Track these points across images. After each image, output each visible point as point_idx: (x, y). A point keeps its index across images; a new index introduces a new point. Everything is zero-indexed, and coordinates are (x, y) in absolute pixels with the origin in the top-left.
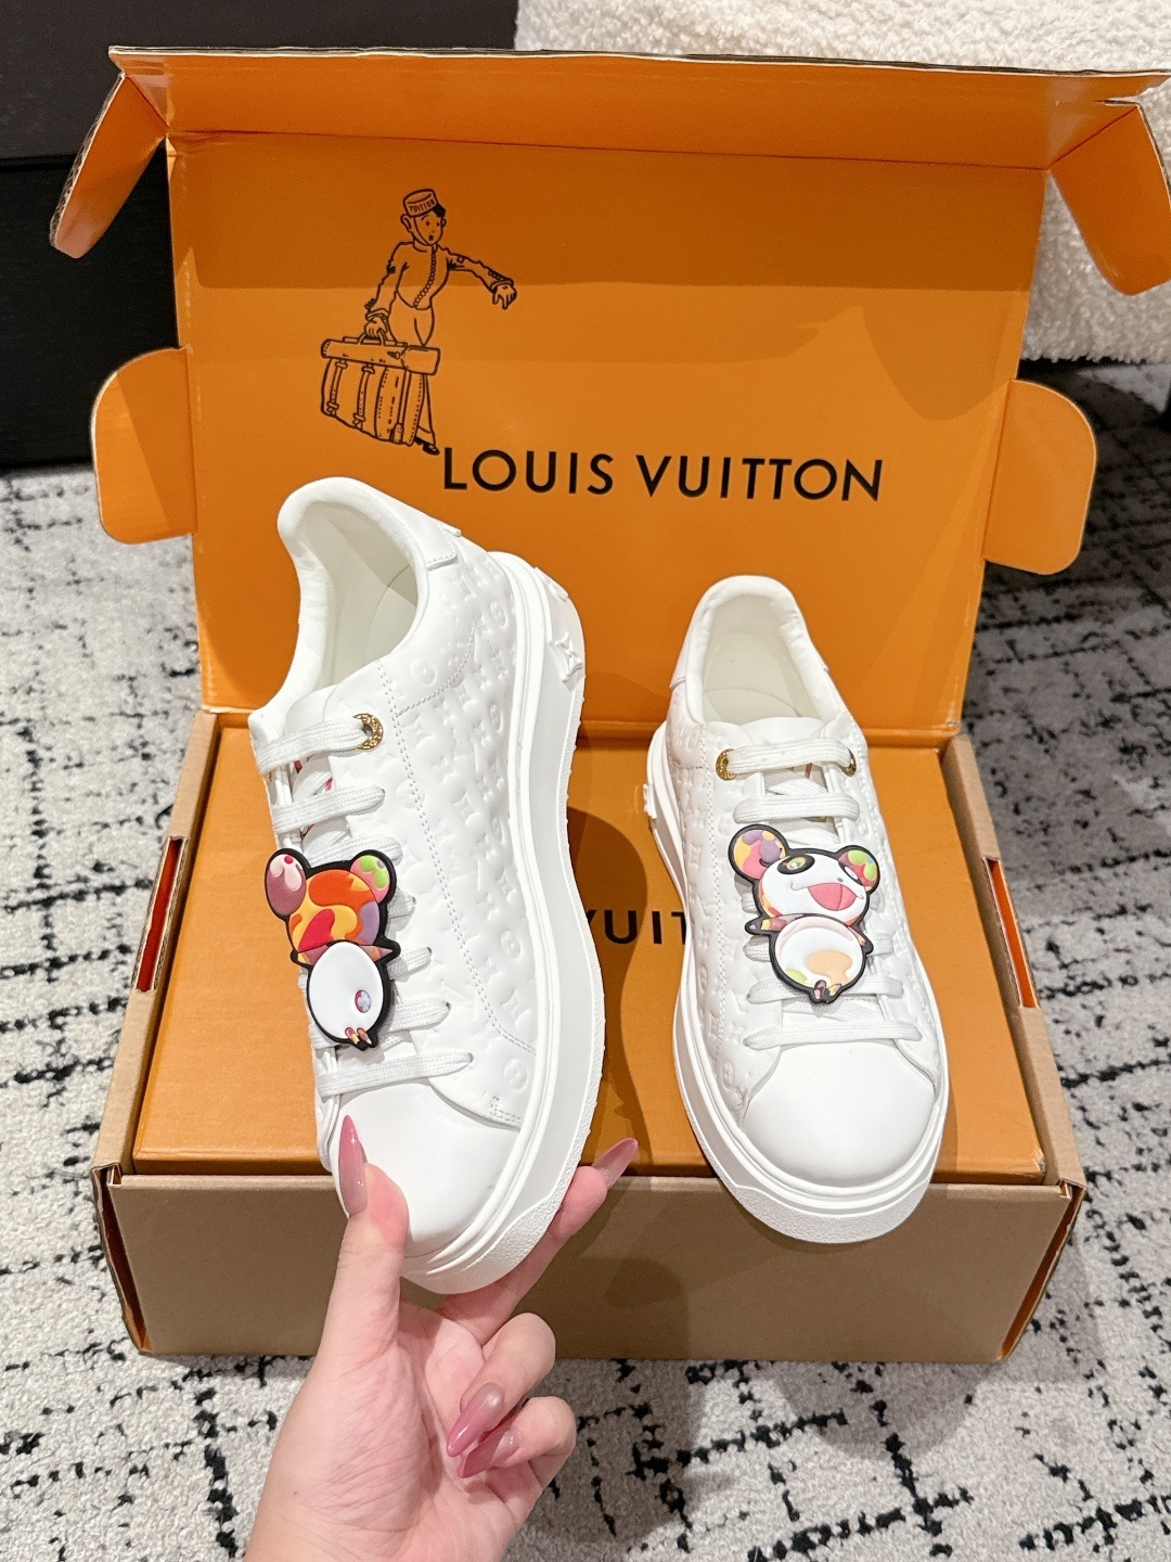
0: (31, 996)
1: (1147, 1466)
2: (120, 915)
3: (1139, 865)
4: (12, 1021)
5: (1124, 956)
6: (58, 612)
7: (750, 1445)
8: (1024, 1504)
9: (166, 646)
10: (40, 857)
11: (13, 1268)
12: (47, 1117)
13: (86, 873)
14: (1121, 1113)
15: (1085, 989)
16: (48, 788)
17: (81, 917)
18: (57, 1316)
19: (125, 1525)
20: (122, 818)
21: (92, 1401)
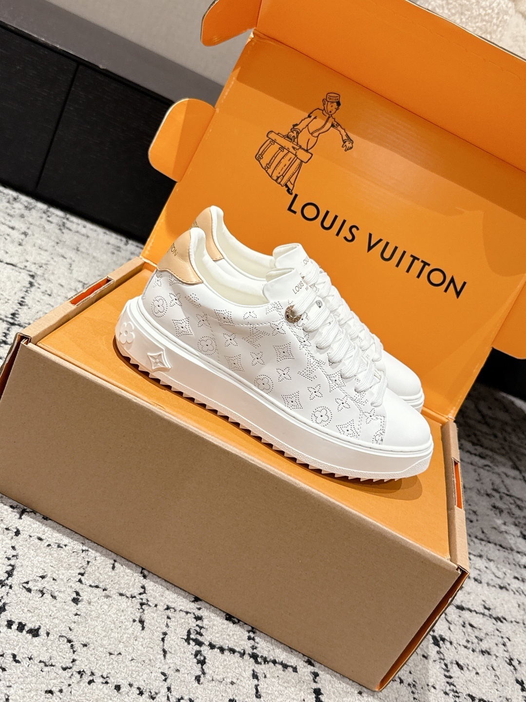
3: (491, 545)
5: (478, 572)
6: (65, 253)
7: (246, 657)
10: (17, 310)
14: (463, 624)
16: (33, 295)
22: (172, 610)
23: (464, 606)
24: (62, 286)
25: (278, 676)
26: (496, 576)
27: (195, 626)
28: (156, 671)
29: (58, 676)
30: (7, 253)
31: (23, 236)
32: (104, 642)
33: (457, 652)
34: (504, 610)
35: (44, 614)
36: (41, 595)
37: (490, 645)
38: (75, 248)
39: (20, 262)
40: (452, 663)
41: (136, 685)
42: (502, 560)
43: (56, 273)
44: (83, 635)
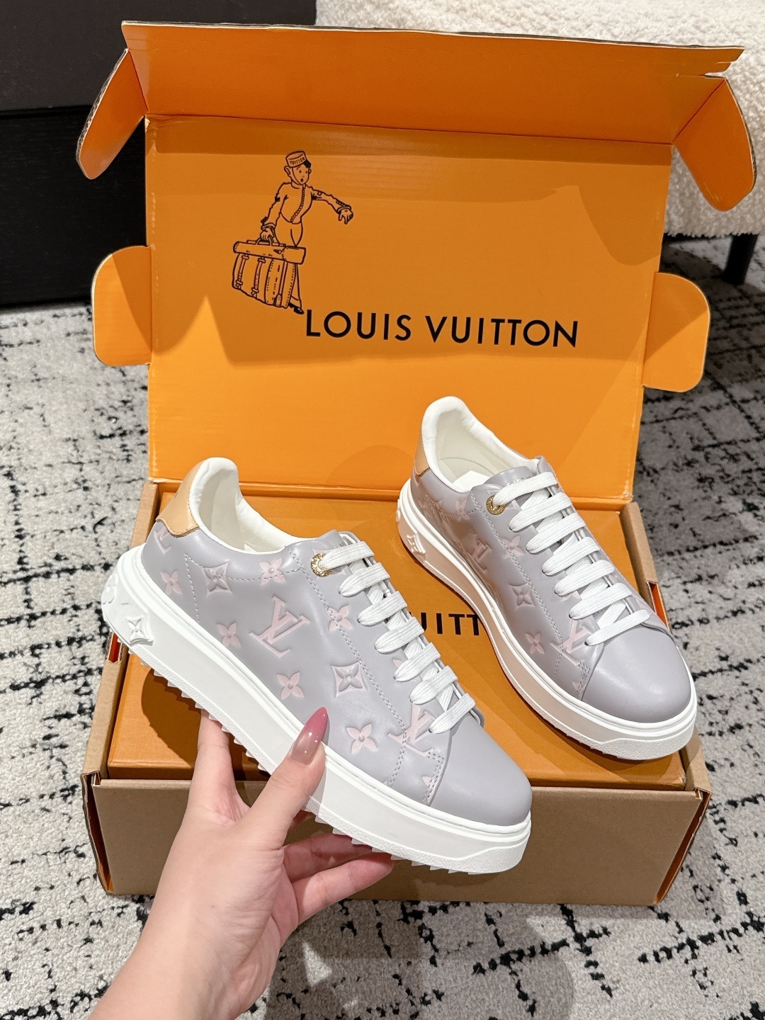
0: (20, 636)
1: (717, 912)
2: (73, 587)
3: (710, 550)
4: (7, 652)
5: (701, 606)
6: (26, 398)
8: (642, 936)
9: (96, 420)
10: (21, 551)
11: (13, 803)
12: (31, 711)
13: (50, 561)
15: (677, 626)
16: (25, 509)
17: (48, 588)
18: (42, 831)
19: (88, 956)
20: (72, 527)
21: (66, 882)
26: (725, 599)
28: (388, 977)
34: (745, 649)
37: (740, 712)
41: (374, 1007)
42: (727, 566)
43: (32, 446)
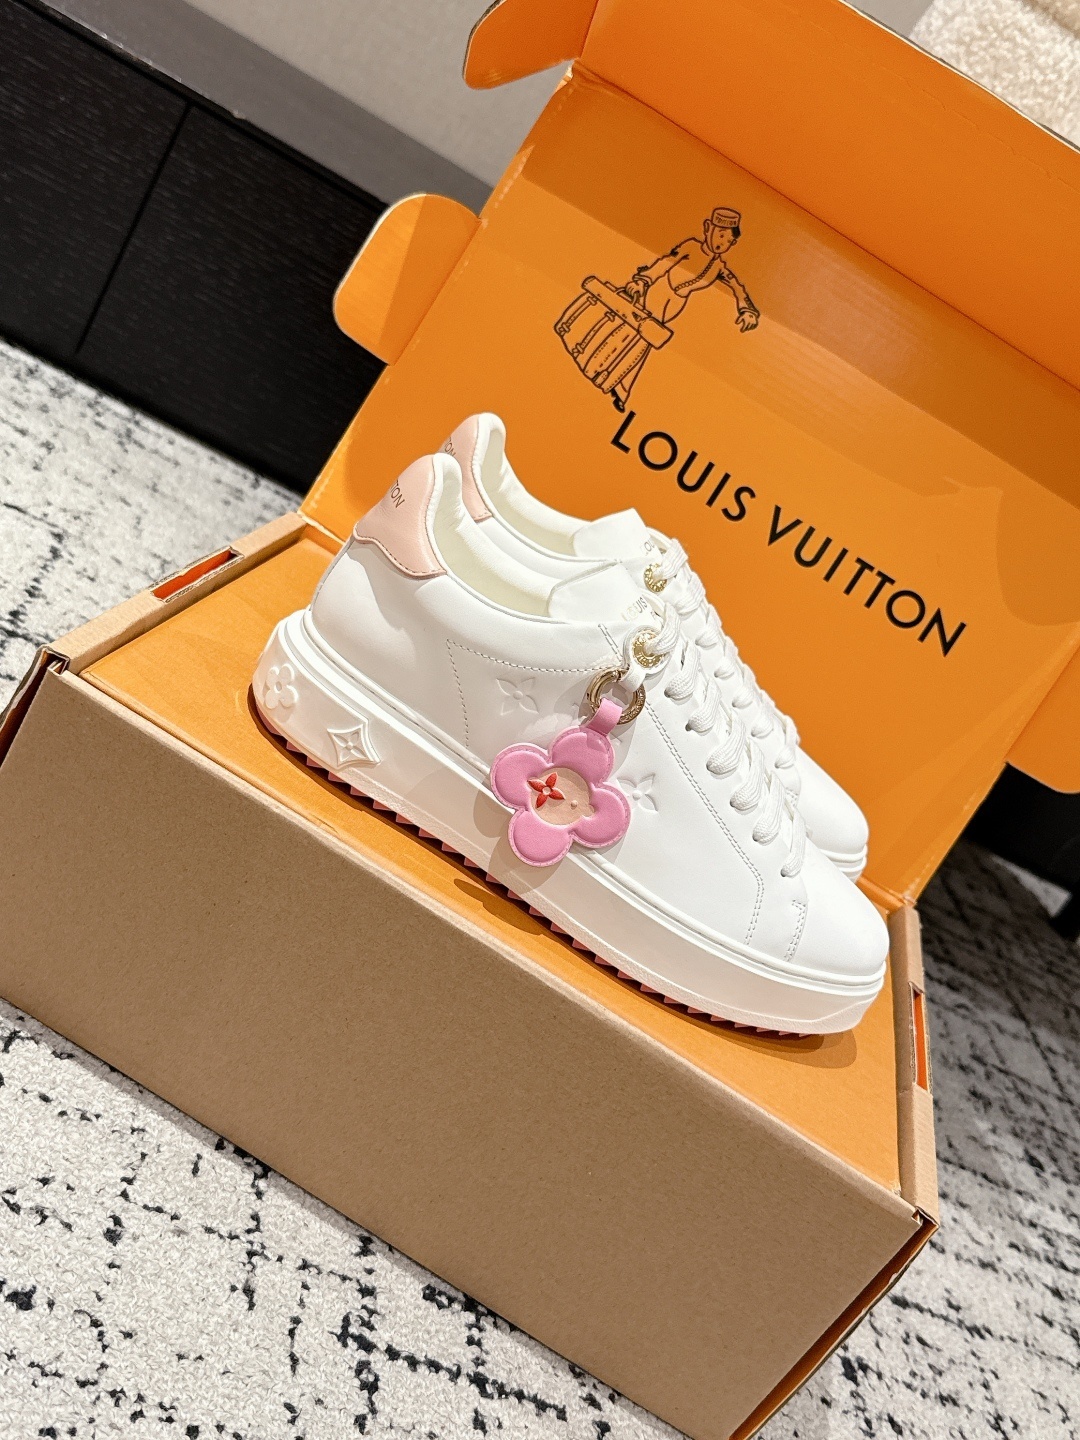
22: (314, 1271)
23: (909, 1298)
24: (118, 562)
25: (526, 1427)
26: (973, 1240)
27: (360, 1307)
28: (274, 1402)
29: (68, 1399)
30: (8, 482)
31: (43, 451)
32: (169, 1332)
33: (892, 1396)
34: (987, 1311)
35: (45, 1262)
36: (39, 1220)
37: (959, 1385)
38: (150, 485)
39: (35, 505)
40: (879, 1418)
41: (230, 1427)
42: (986, 1206)
43: (107, 533)
44: (124, 1313)
